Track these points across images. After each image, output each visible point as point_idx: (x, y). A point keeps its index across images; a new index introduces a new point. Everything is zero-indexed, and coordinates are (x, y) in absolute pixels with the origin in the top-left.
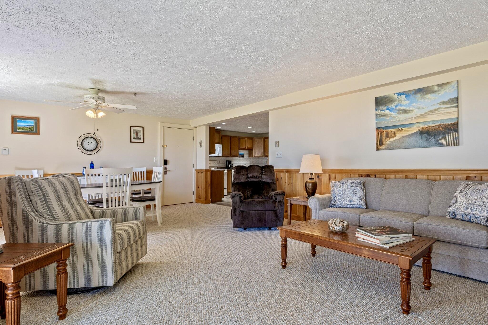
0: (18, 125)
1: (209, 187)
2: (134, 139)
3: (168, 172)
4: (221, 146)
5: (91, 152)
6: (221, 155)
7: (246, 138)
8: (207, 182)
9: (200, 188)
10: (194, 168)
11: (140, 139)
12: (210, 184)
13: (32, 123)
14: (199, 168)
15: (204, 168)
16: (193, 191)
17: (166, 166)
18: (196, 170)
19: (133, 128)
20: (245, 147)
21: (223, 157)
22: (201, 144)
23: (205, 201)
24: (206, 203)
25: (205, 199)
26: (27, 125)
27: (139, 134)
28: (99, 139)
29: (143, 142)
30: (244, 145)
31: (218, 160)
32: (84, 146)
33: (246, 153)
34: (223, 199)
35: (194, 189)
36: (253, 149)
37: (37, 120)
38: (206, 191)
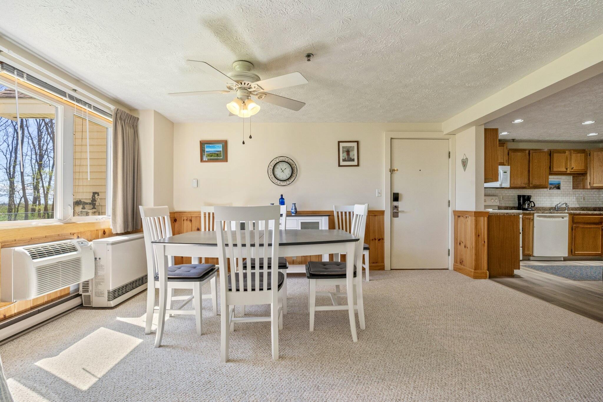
0: (206, 151)
1: (484, 245)
2: (344, 160)
3: (400, 214)
4: (508, 168)
5: (285, 182)
6: (507, 185)
7: (567, 152)
8: (479, 236)
9: (463, 245)
10: (450, 208)
11: (353, 160)
12: (486, 241)
13: (219, 148)
14: (460, 207)
15: (472, 207)
16: (449, 250)
17: (395, 203)
18: (455, 212)
19: (342, 145)
20: (567, 169)
21: (512, 190)
22: (464, 163)
23: (475, 272)
24: (476, 277)
25: (475, 270)
26: (215, 151)
27: (351, 154)
28: (294, 163)
29: (358, 165)
30: (564, 164)
31: (499, 194)
32: (276, 174)
33: (566, 182)
34: (516, 272)
35: (450, 245)
36: (587, 171)
37: (225, 144)
38: (476, 254)
